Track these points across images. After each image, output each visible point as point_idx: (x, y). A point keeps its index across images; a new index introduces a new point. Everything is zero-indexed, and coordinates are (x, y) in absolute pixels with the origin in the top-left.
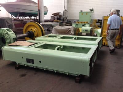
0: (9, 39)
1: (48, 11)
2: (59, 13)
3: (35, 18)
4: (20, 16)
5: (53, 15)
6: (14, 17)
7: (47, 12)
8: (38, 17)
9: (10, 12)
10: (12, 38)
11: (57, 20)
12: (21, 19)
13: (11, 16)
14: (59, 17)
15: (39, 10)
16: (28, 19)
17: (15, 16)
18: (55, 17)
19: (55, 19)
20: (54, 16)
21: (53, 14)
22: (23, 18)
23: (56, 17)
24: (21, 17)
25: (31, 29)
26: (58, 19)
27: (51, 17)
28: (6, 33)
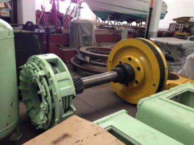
0: (49, 98)
1: (167, 12)
2: (189, 18)
3: (138, 25)
4: (112, 19)
5: (175, 22)
6: (101, 21)
7: (165, 15)
8: (144, 23)
9: (94, 12)
10: (60, 98)
11: (183, 32)
12: (112, 25)
13: (97, 18)
14: (187, 26)
15: (151, 9)
16: (124, 26)
17: (103, 20)
18: (179, 26)
19: (177, 30)
20: (178, 24)
21: (174, 20)
22: (116, 24)
23: (181, 26)
24: (113, 22)
25: (130, 59)
26: (185, 30)
27: (171, 24)
28: (45, 76)
